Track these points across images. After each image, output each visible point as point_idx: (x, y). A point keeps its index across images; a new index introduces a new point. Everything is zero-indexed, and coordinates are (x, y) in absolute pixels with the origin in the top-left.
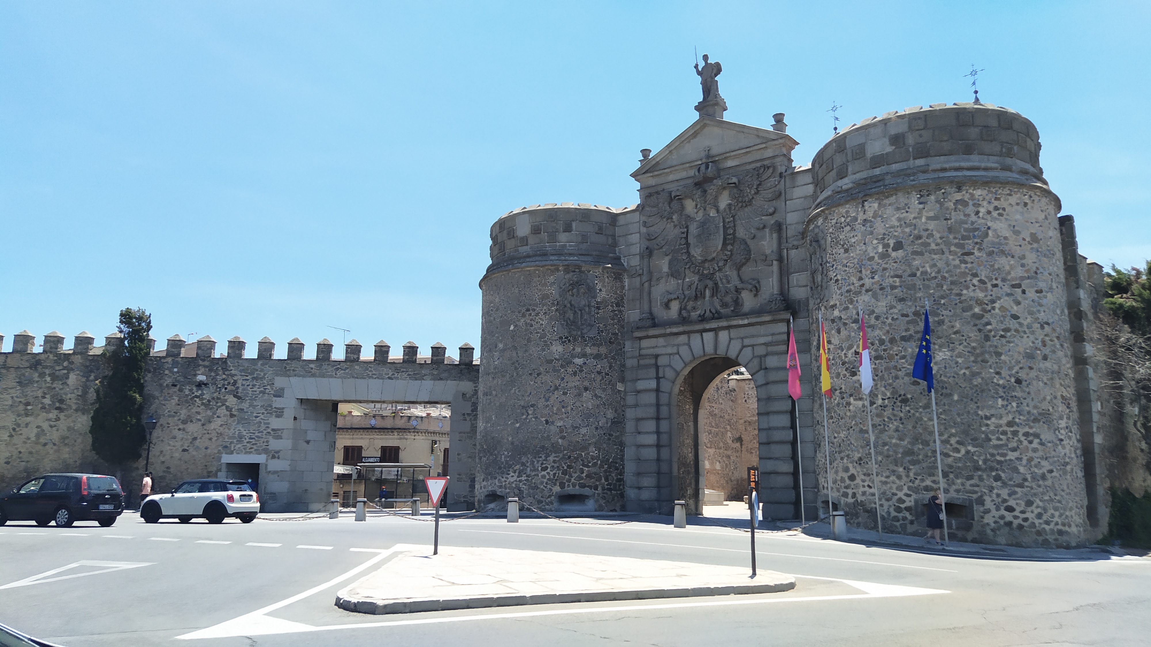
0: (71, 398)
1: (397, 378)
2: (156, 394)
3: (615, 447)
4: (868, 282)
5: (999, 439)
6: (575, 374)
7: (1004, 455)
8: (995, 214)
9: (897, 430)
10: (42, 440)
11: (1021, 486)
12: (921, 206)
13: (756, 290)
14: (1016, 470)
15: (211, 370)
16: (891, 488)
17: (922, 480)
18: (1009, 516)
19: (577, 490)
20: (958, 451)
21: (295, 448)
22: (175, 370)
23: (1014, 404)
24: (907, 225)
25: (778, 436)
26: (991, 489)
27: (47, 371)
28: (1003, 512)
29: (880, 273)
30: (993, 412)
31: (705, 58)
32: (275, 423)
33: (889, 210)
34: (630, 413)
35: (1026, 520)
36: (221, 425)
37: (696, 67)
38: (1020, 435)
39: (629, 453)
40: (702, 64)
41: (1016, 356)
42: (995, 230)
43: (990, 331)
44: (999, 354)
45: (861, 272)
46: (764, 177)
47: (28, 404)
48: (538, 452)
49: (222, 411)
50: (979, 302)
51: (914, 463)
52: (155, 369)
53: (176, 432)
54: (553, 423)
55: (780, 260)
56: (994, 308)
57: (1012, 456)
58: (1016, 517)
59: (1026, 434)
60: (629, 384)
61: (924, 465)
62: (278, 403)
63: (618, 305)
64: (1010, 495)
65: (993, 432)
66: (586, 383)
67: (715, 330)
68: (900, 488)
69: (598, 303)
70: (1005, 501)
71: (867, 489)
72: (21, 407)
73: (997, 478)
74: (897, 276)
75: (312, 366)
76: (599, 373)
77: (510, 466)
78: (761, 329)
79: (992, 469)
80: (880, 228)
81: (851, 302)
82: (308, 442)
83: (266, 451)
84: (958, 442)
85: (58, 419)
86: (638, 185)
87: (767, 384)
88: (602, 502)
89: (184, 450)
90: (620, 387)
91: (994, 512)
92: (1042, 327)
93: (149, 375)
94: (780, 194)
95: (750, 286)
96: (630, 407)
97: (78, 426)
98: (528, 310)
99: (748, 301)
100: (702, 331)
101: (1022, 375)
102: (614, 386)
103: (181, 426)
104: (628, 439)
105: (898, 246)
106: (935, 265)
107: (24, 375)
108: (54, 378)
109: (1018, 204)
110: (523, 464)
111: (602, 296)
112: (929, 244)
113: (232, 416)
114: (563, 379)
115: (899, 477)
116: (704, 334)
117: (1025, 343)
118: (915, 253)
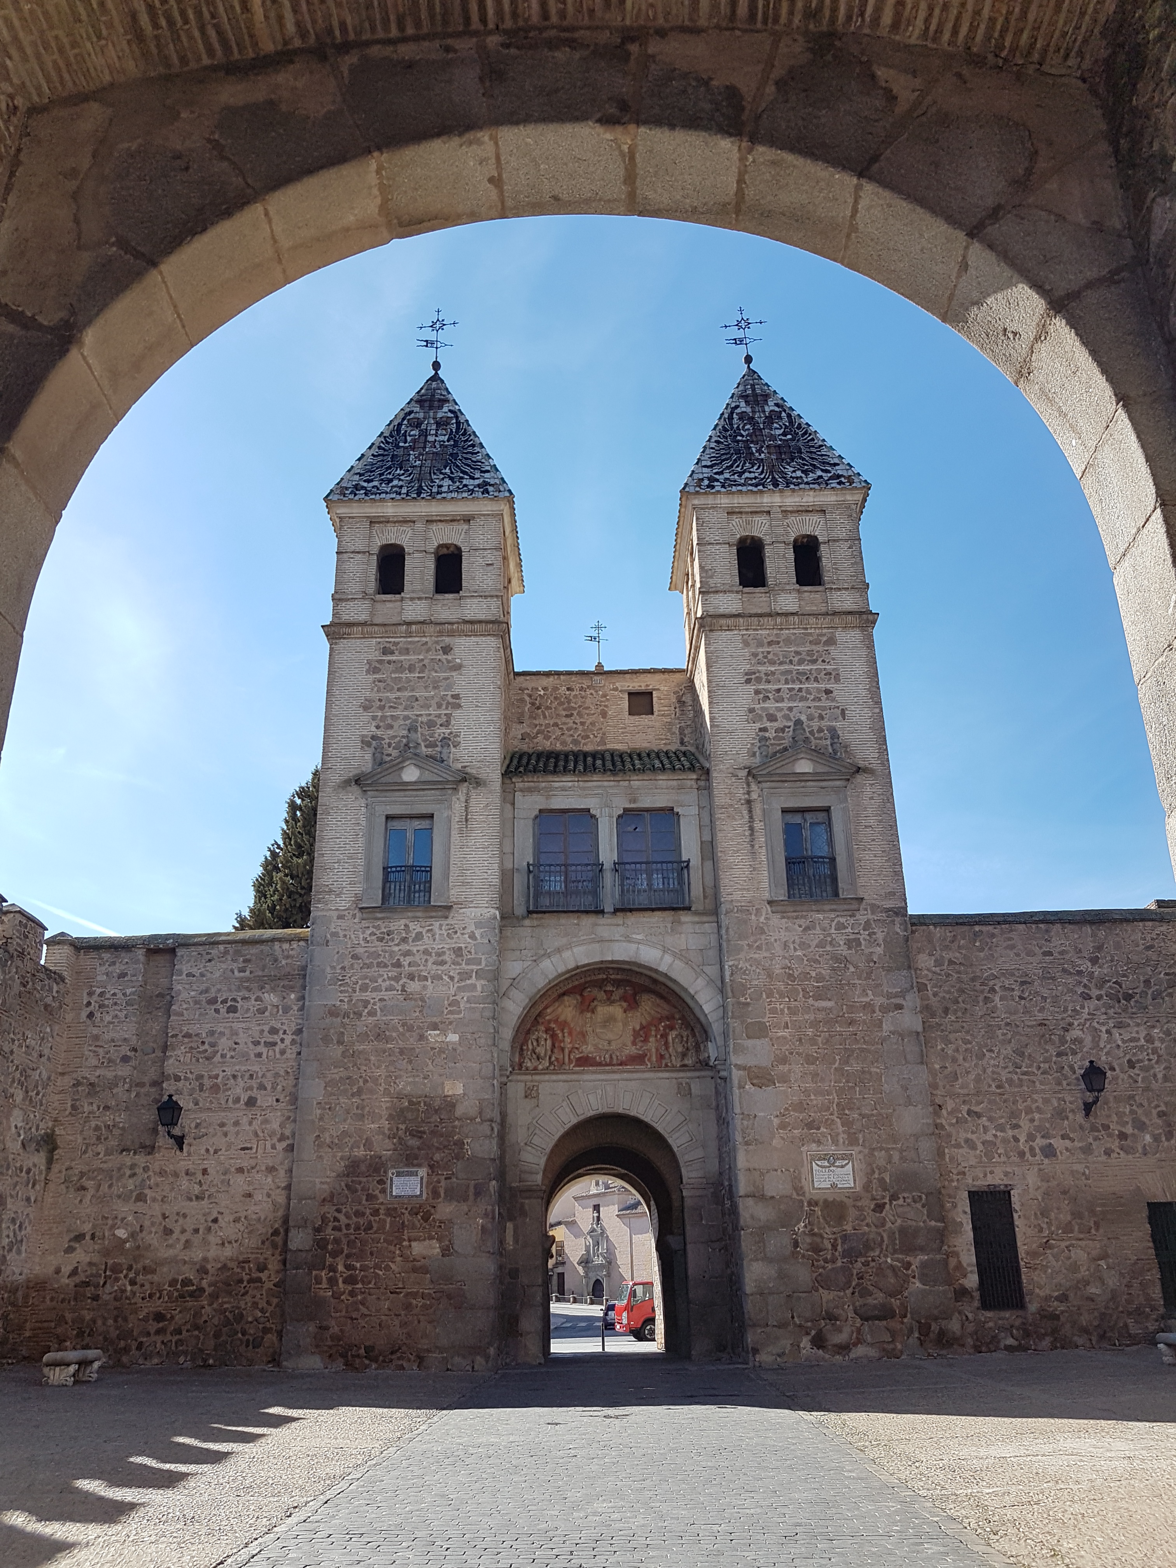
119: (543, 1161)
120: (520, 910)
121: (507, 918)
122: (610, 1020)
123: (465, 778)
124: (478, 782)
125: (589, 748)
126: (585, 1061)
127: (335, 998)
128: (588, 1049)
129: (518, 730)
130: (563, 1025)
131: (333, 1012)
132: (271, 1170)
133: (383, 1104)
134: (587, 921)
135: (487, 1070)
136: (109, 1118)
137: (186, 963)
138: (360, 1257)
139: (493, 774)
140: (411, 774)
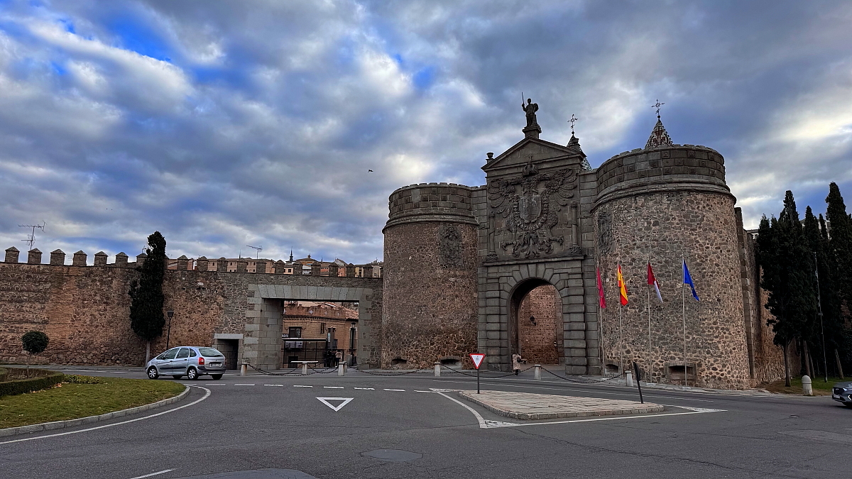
0: (114, 296)
1: (326, 286)
2: (172, 294)
3: (473, 331)
4: (638, 242)
5: (709, 331)
6: (450, 287)
7: (713, 340)
8: (707, 208)
9: (655, 326)
10: (95, 323)
11: (720, 357)
12: (669, 202)
13: (561, 242)
14: (717, 348)
15: (207, 280)
16: (652, 358)
17: (669, 353)
18: (714, 373)
19: (452, 357)
20: (688, 337)
21: (261, 330)
22: (184, 278)
23: (717, 313)
24: (661, 212)
25: (576, 326)
26: (705, 358)
27: (97, 278)
28: (711, 370)
29: (645, 238)
30: (706, 317)
31: (529, 101)
32: (249, 314)
33: (651, 203)
34: (481, 311)
35: (722, 375)
36: (214, 315)
37: (523, 105)
38: (720, 329)
39: (481, 335)
40: (526, 104)
41: (717, 286)
42: (707, 217)
43: (705, 272)
44: (709, 286)
45: (634, 237)
46: (567, 175)
47: (84, 300)
48: (428, 334)
49: (215, 306)
50: (700, 257)
51: (664, 344)
52: (170, 278)
53: (184, 319)
54: (437, 316)
55: (577, 225)
56: (707, 260)
57: (716, 340)
58: (718, 373)
59: (723, 329)
60: (480, 293)
61: (671, 345)
62: (250, 301)
63: (474, 246)
64: (714, 362)
65: (706, 328)
66: (457, 293)
67: (537, 263)
68: (657, 358)
69: (463, 244)
70: (712, 365)
71: (637, 358)
72: (80, 301)
73: (708, 352)
74: (655, 240)
75: (272, 277)
76: (464, 287)
77: (410, 342)
78: (565, 265)
79: (706, 347)
80: (645, 212)
81: (628, 253)
82: (268, 326)
83: (243, 332)
84: (688, 333)
85: (105, 310)
86: (486, 175)
87: (569, 296)
88: (466, 363)
89: (190, 331)
90: (475, 295)
91: (706, 371)
92: (730, 271)
93: (167, 282)
94: (577, 186)
95: (558, 239)
96: (481, 307)
97: (119, 314)
98: (421, 247)
99: (556, 248)
100: (527, 264)
101: (721, 297)
102: (472, 294)
103: (188, 315)
104: (481, 327)
105: (656, 224)
106: (676, 235)
107: (81, 280)
108: (102, 283)
109: (718, 203)
110: (419, 341)
111: (465, 240)
112: (673, 224)
113: (221, 309)
114: (443, 290)
115: (656, 352)
116: (529, 266)
117: (722, 279)
118: (665, 228)
132: (553, 329)
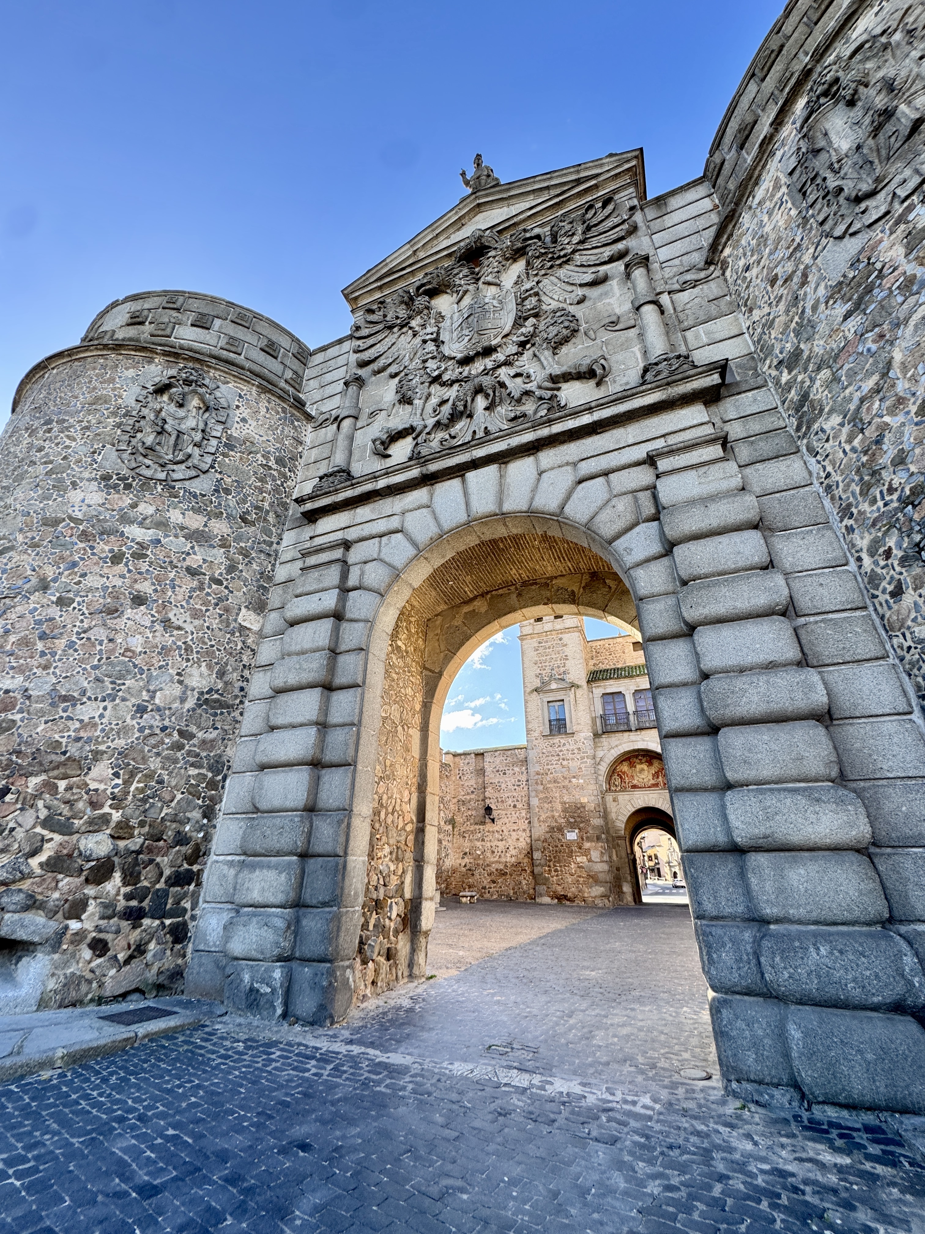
3: (193, 772)
13: (599, 376)
34: (261, 685)
39: (236, 790)
67: (501, 458)
69: (230, 437)
94: (636, 230)
96: (264, 668)
102: (230, 612)
104: (240, 752)
111: (244, 430)
114: (73, 566)
116: (471, 473)
119: (623, 826)
120: (600, 732)
121: (596, 735)
122: (642, 770)
123: (573, 685)
124: (578, 687)
125: (619, 666)
126: (634, 787)
127: (538, 768)
128: (635, 782)
129: (592, 662)
130: (624, 773)
131: (538, 774)
132: (524, 830)
133: (559, 807)
134: (626, 734)
135: (595, 793)
136: (470, 813)
137: (488, 758)
138: (559, 862)
139: (583, 683)
140: (554, 686)
